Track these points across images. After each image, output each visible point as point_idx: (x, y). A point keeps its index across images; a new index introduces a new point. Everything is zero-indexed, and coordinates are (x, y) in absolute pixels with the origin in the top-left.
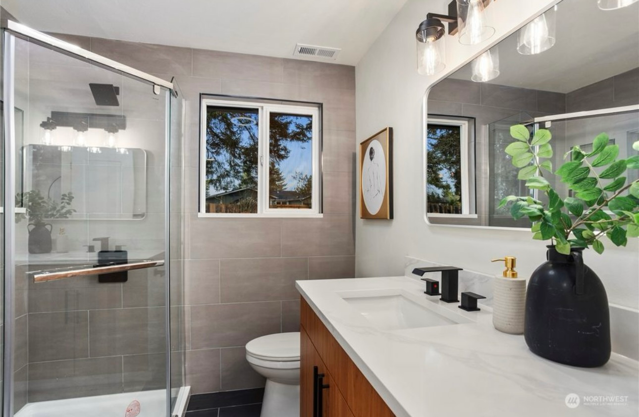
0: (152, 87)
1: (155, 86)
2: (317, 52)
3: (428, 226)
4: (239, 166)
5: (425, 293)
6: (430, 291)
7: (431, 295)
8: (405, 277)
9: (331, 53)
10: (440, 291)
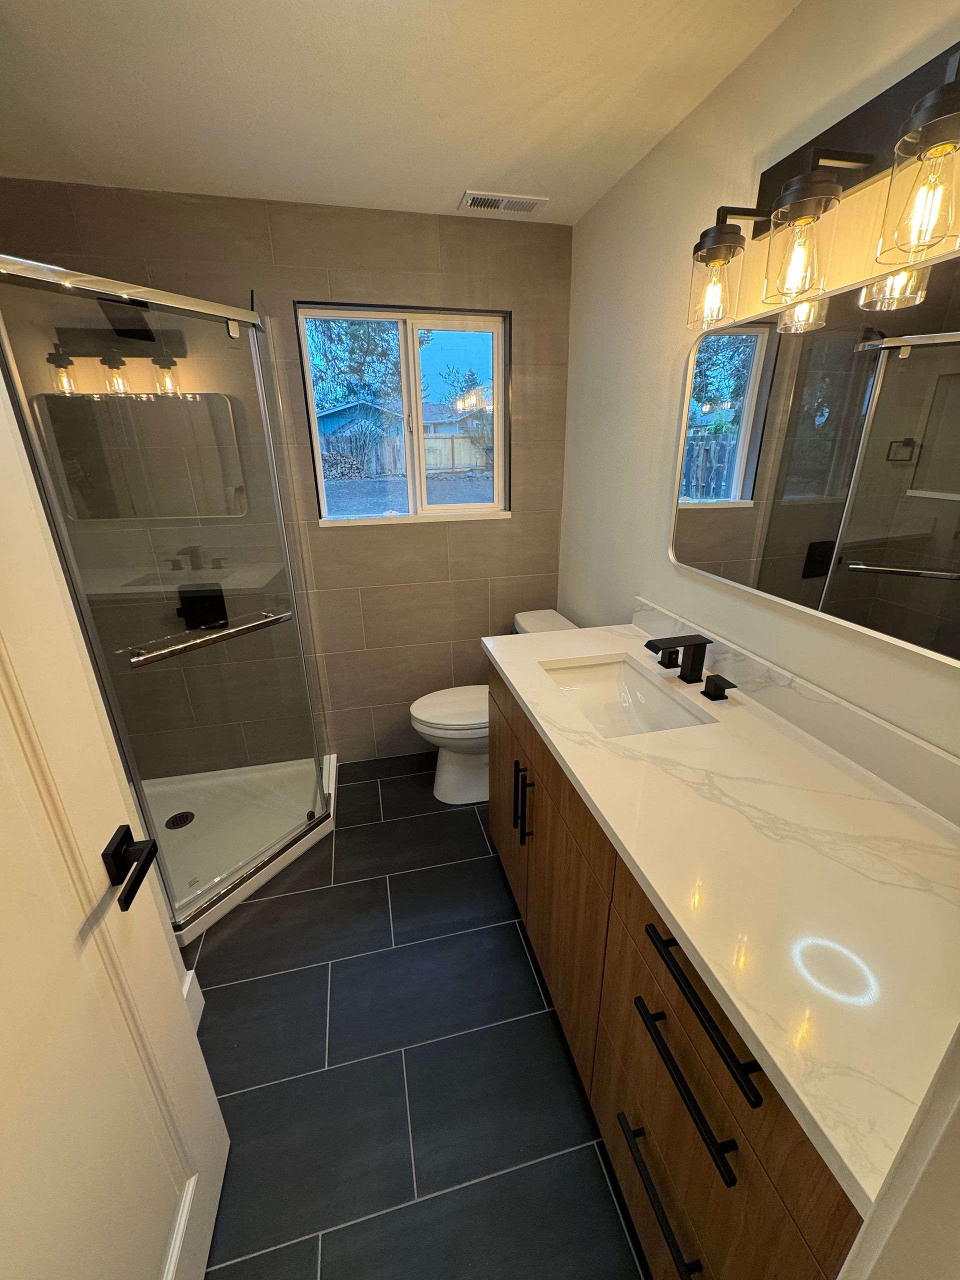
0: (225, 325)
1: (229, 322)
2: (502, 206)
3: (675, 566)
4: (342, 360)
5: (659, 662)
6: (666, 661)
7: (667, 668)
8: (632, 625)
9: (528, 206)
10: (680, 661)
